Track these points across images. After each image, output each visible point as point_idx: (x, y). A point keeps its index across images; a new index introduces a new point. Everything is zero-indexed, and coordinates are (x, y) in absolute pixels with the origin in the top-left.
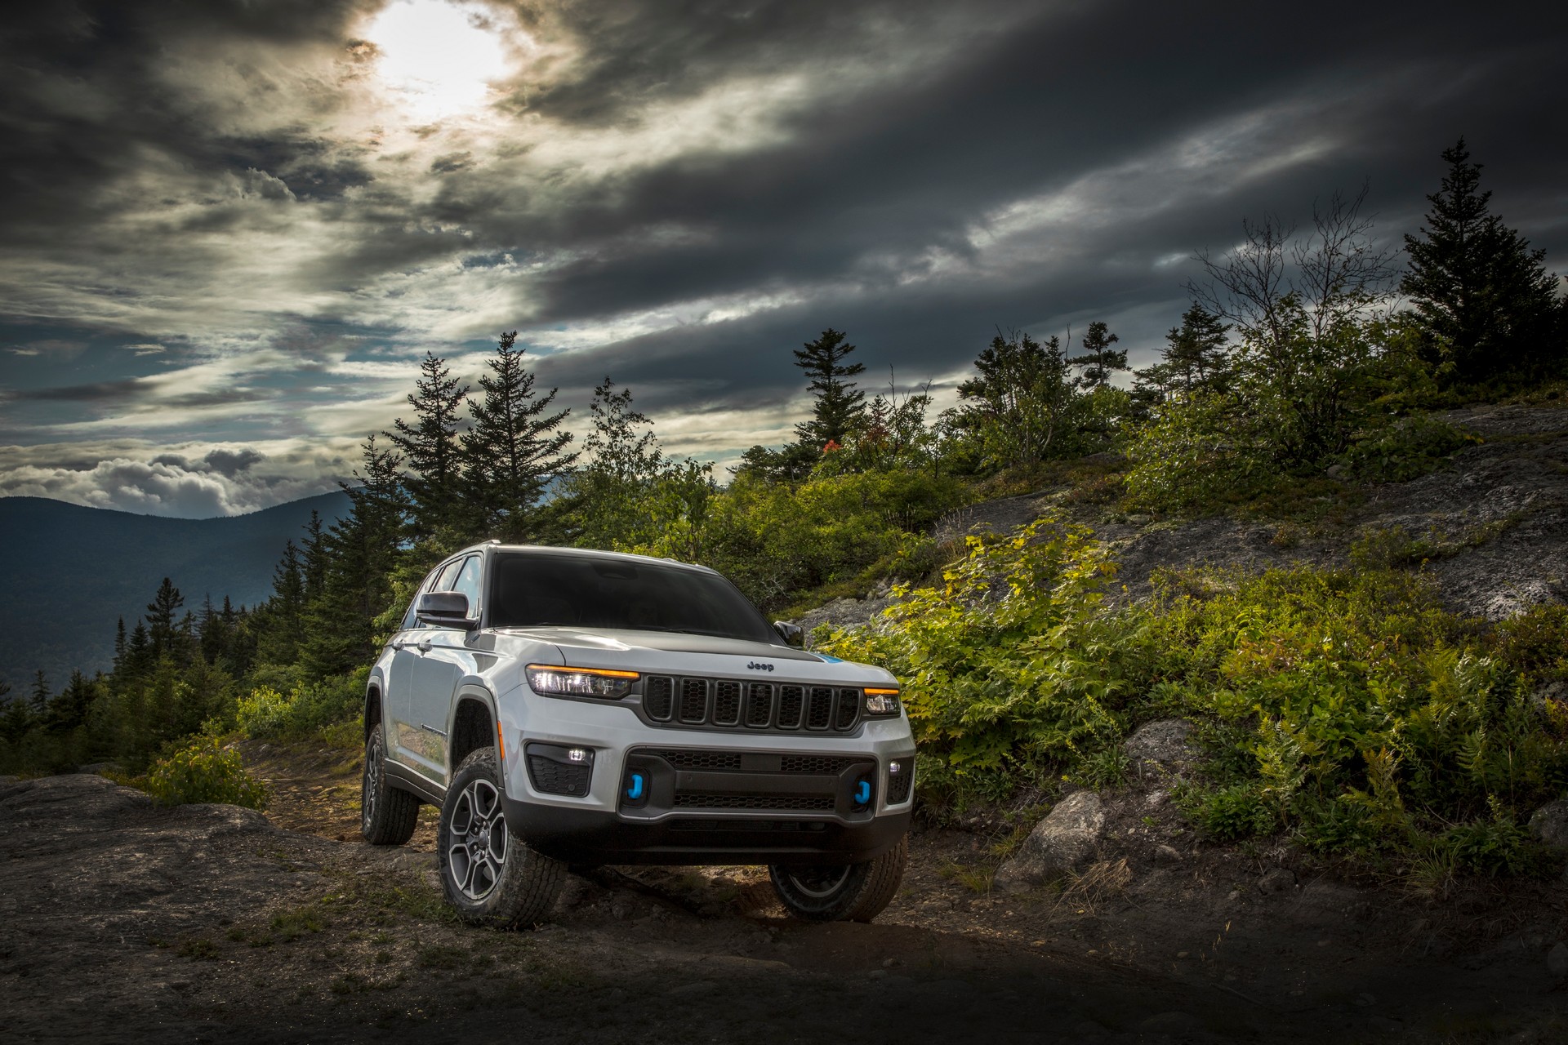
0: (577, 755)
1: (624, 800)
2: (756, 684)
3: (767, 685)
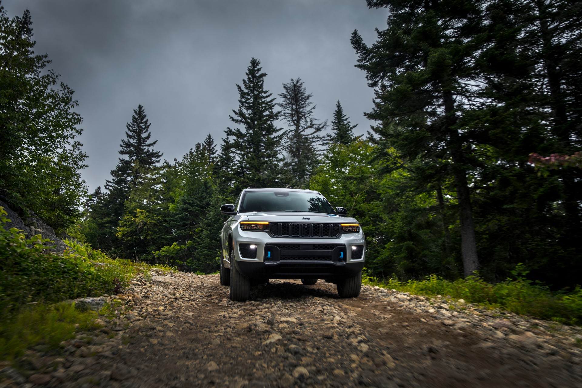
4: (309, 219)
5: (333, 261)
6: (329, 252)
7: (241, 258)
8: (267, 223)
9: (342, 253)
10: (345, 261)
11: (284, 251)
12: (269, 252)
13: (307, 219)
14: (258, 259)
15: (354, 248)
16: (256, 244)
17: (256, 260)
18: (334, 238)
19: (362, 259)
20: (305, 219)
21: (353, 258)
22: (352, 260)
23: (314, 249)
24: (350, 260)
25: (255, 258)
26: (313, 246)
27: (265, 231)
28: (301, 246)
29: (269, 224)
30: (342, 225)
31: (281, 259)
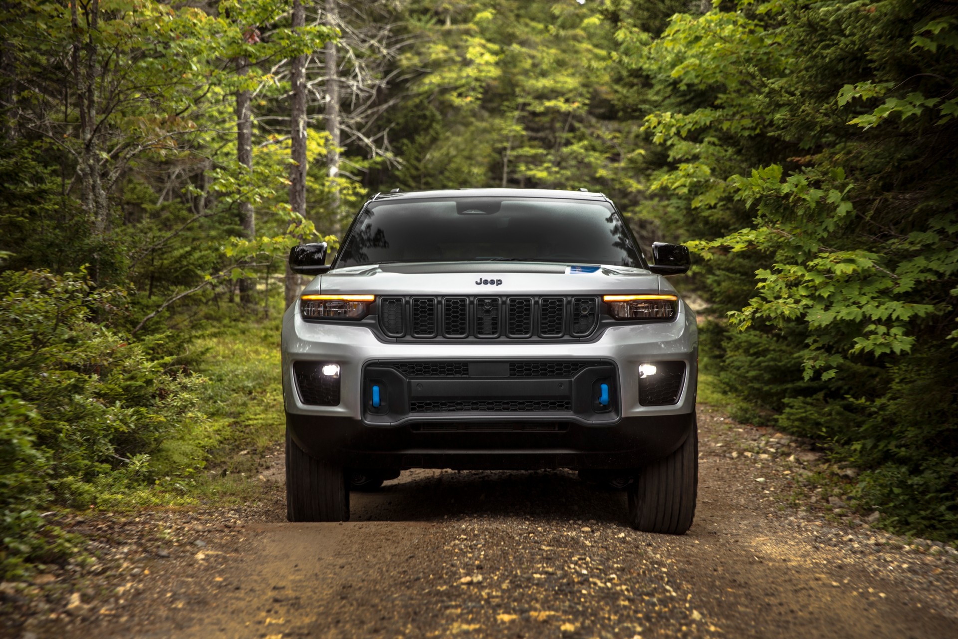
0: (331, 370)
2: (482, 299)
3: (494, 299)
4: (499, 282)
5: (577, 412)
6: (561, 384)
7: (300, 404)
8: (371, 298)
9: (605, 387)
10: (618, 411)
11: (418, 384)
12: (376, 389)
13: (492, 282)
14: (346, 406)
15: (648, 370)
16: (337, 363)
17: (339, 410)
18: (577, 340)
19: (680, 403)
20: (486, 282)
21: (643, 402)
22: (640, 410)
23: (512, 376)
24: (633, 406)
25: (336, 402)
26: (508, 366)
27: (364, 321)
28: (470, 367)
29: (375, 300)
30: (607, 298)
31: (413, 410)
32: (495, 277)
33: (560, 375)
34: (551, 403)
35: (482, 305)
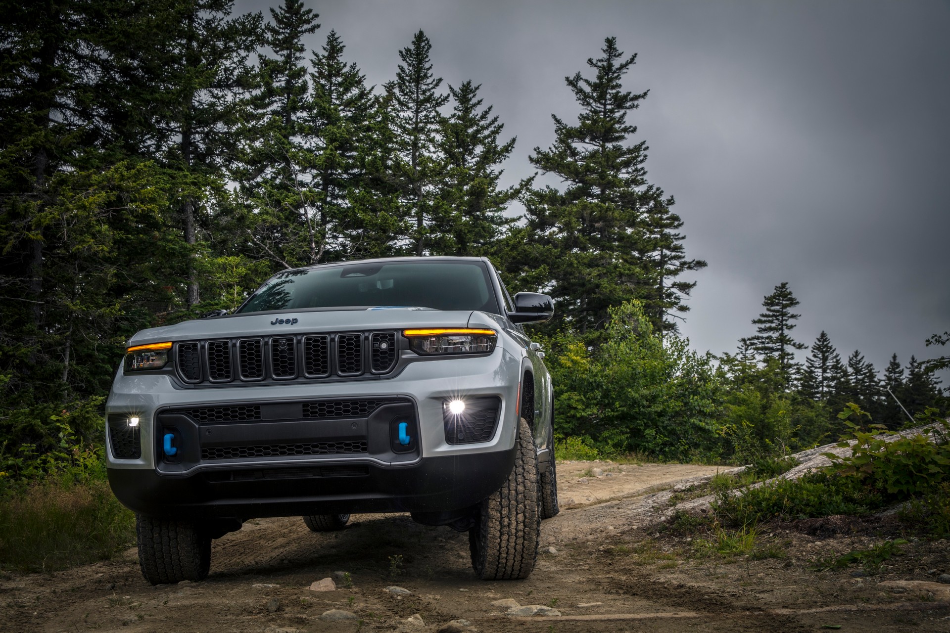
0: (134, 422)
1: (161, 456)
2: (276, 339)
3: (290, 338)
4: (295, 321)
5: (373, 453)
6: (356, 424)
7: (111, 458)
8: (169, 344)
9: (404, 426)
10: (417, 452)
11: (208, 430)
12: (169, 437)
13: (288, 322)
14: (145, 459)
15: (457, 408)
16: (136, 414)
17: (139, 462)
18: (377, 378)
19: (495, 441)
21: (449, 441)
22: (445, 448)
23: (305, 417)
24: (438, 445)
25: (139, 455)
26: (301, 407)
27: (165, 369)
28: (263, 410)
29: (172, 347)
30: (408, 333)
31: (204, 457)
32: (291, 316)
33: (355, 414)
34: (346, 445)
35: (277, 346)
